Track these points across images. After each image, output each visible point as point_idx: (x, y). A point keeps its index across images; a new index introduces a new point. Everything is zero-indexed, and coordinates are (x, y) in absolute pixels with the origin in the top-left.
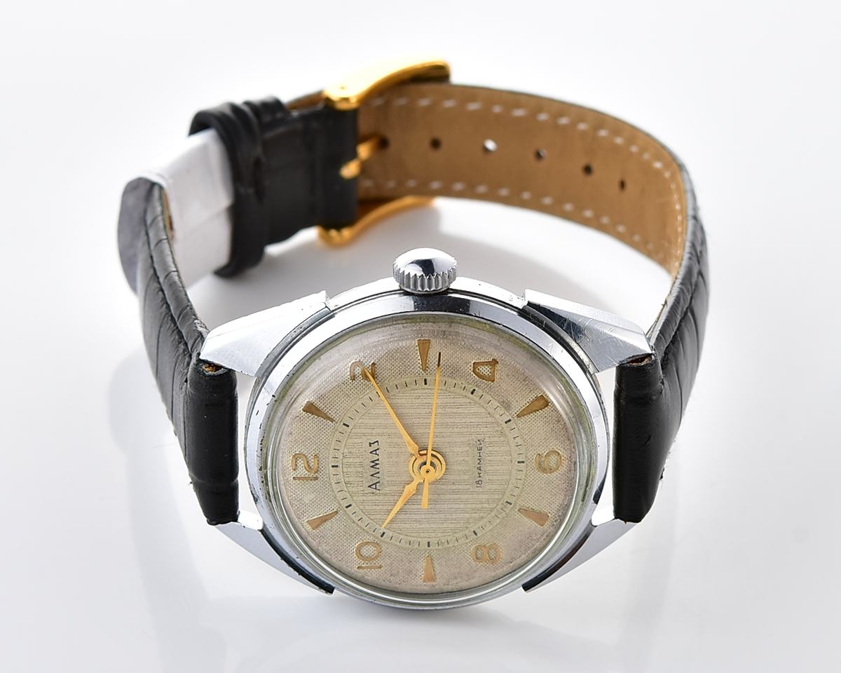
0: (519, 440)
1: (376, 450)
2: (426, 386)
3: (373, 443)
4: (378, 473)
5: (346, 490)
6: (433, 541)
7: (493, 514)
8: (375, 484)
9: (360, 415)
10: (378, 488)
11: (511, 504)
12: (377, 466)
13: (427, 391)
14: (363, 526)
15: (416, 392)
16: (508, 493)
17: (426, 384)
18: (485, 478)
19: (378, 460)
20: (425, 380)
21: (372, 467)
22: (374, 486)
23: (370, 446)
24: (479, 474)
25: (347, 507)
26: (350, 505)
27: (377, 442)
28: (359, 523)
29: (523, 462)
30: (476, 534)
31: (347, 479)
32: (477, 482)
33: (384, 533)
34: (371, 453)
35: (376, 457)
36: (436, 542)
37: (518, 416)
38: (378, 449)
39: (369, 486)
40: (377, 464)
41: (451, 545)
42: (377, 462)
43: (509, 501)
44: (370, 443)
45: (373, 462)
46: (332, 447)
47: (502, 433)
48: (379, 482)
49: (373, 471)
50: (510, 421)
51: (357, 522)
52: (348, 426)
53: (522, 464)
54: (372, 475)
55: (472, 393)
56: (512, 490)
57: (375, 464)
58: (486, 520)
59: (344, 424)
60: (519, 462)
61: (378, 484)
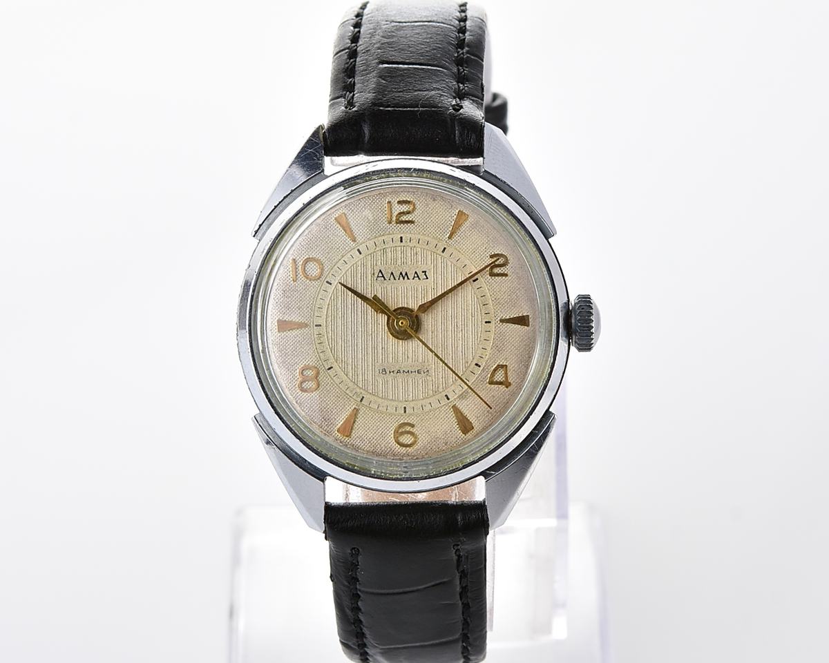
0: (428, 408)
1: (418, 277)
2: (484, 322)
3: (425, 275)
4: (395, 279)
5: (377, 249)
6: (323, 330)
7: (351, 384)
8: (383, 276)
9: (455, 263)
10: (379, 279)
11: (361, 401)
12: (401, 278)
13: (479, 323)
14: (338, 265)
15: (479, 313)
16: (372, 398)
17: (486, 322)
18: (390, 377)
19: (408, 279)
20: (489, 322)
21: (401, 273)
22: (380, 275)
23: (423, 272)
24: (393, 372)
25: (358, 250)
26: (360, 253)
27: (427, 278)
28: (342, 261)
29: (405, 412)
30: (329, 369)
31: (389, 250)
32: (383, 370)
33: (331, 284)
34: (416, 273)
35: (411, 277)
36: (321, 332)
37: (454, 407)
38: (419, 279)
39: (380, 271)
40: (404, 278)
41: (317, 346)
43: (364, 400)
44: (425, 272)
45: (406, 274)
46: (421, 237)
47: (436, 392)
48: (385, 279)
49: (397, 274)
50: (448, 399)
51: (343, 259)
52: (443, 252)
53: (403, 411)
54: (392, 273)
55: (476, 364)
56: (375, 402)
57: (404, 276)
58: (345, 378)
59: (445, 248)
60: (405, 408)
61: (382, 278)
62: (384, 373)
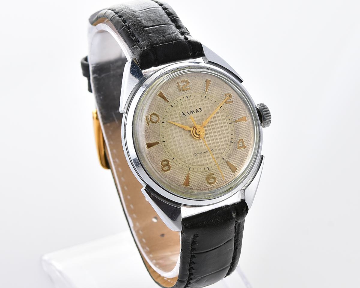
1: (198, 111)
2: (229, 124)
3: (201, 109)
5: (178, 103)
6: (165, 143)
7: (184, 163)
8: (184, 114)
9: (211, 102)
11: (190, 169)
12: (192, 113)
13: (227, 124)
14: (165, 114)
15: (226, 120)
16: (194, 167)
18: (198, 156)
19: (194, 113)
20: (231, 123)
22: (183, 114)
23: (199, 108)
24: (199, 153)
26: (172, 107)
27: (202, 111)
28: (166, 112)
30: (173, 159)
31: (183, 103)
32: (195, 154)
33: (164, 123)
34: (197, 109)
35: (195, 112)
37: (227, 162)
39: (182, 112)
41: (166, 150)
42: (193, 112)
43: (191, 168)
45: (193, 111)
46: (195, 94)
47: (218, 158)
48: (185, 115)
49: (189, 112)
50: (224, 159)
52: (205, 98)
53: (208, 169)
54: (187, 112)
55: (231, 142)
56: (196, 168)
57: (192, 112)
58: (180, 161)
59: (205, 97)
60: (208, 168)
61: (184, 115)
62: (196, 155)
